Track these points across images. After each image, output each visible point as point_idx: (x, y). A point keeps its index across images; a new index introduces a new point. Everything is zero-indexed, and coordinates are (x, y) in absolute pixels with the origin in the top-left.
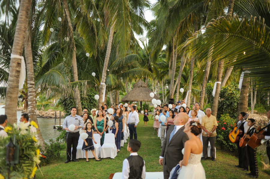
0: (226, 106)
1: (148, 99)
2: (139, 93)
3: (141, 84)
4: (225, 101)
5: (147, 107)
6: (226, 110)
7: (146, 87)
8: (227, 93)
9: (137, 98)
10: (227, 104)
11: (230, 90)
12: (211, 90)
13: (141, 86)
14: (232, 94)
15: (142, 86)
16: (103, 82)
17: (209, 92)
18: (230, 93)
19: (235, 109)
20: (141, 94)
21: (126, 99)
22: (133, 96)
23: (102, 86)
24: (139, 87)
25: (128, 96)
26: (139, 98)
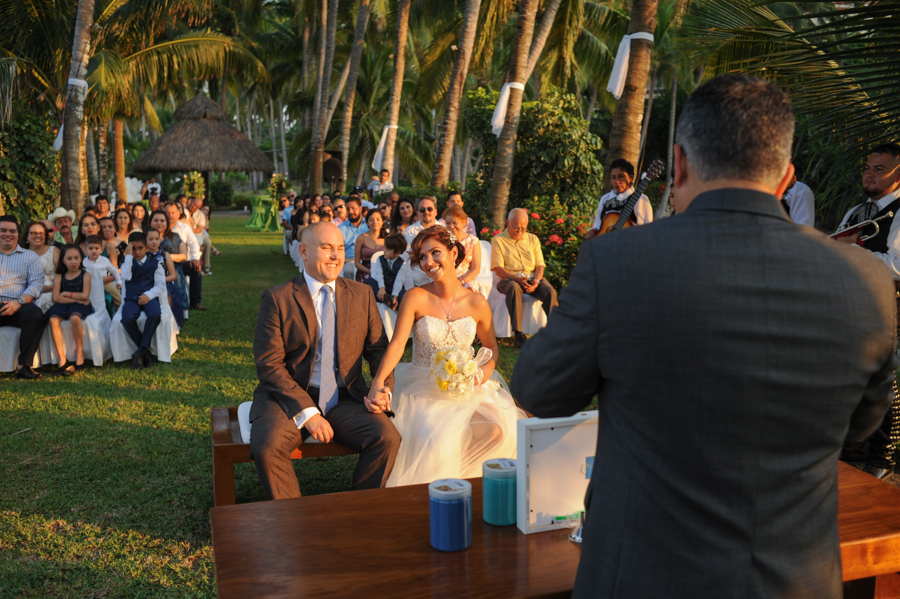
0: (539, 170)
1: (232, 163)
2: (198, 140)
3: (202, 108)
4: (534, 153)
5: (224, 193)
6: (540, 185)
7: (222, 119)
8: (543, 123)
9: (190, 159)
10: (541, 162)
11: (552, 114)
12: (482, 113)
13: (205, 116)
14: (557, 126)
15: (208, 115)
16: (77, 76)
17: (476, 123)
18: (551, 122)
19: (568, 180)
20: (206, 142)
21: (151, 163)
22: (175, 152)
23: (76, 90)
24: (195, 119)
25: (155, 151)
26: (199, 158)
